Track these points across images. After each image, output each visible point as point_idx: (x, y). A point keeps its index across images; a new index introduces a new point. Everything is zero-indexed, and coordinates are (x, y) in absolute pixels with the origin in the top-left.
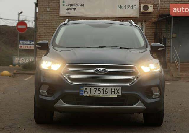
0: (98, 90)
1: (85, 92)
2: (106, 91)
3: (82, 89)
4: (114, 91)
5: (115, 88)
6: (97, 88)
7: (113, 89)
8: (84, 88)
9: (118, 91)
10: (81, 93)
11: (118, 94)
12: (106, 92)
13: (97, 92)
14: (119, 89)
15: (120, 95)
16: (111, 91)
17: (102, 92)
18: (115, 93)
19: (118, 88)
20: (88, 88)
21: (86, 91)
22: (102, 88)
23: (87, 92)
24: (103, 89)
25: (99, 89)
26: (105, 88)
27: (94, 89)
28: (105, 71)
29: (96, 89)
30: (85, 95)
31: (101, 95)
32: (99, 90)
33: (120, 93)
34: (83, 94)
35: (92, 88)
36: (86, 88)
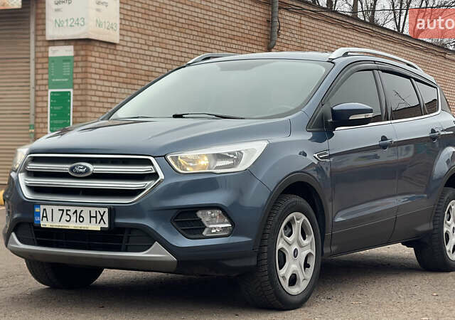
0: (67, 214)
1: (43, 217)
2: (80, 217)
3: (37, 210)
4: (96, 217)
5: (97, 209)
6: (65, 208)
7: (93, 210)
8: (42, 207)
9: (102, 216)
10: (37, 219)
11: (102, 225)
12: (81, 219)
13: (65, 217)
14: (104, 212)
15: (107, 226)
16: (91, 217)
17: (73, 218)
18: (98, 222)
19: (102, 210)
20: (49, 208)
21: (45, 215)
22: (73, 209)
23: (46, 217)
24: (76, 211)
25: (67, 210)
26: (79, 209)
27: (59, 210)
28: (88, 170)
29: (63, 210)
30: (45, 224)
31: (73, 225)
32: (68, 213)
33: (107, 222)
34: (39, 222)
35: (56, 208)
36: (45, 210)
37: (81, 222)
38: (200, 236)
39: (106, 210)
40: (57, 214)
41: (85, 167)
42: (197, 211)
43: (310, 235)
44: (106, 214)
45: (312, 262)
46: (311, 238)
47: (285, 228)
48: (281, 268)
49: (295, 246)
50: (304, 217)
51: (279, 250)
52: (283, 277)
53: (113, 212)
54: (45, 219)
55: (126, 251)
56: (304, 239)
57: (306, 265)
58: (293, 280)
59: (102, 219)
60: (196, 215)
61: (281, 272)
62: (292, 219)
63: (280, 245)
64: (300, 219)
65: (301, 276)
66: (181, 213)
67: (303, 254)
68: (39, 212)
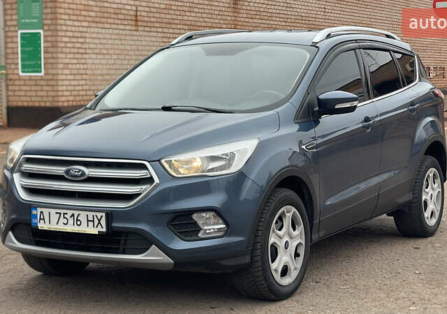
0: (64, 218)
1: (40, 219)
2: (77, 220)
3: (34, 212)
4: (93, 221)
5: (95, 214)
6: (62, 211)
7: (91, 214)
8: (39, 210)
9: (99, 220)
10: (34, 221)
11: (100, 229)
12: (79, 223)
13: (63, 220)
14: (102, 217)
15: (104, 230)
16: (88, 221)
17: (71, 221)
18: (95, 226)
19: (99, 215)
20: (46, 211)
21: (42, 217)
22: (70, 213)
23: (44, 219)
24: (73, 215)
25: (64, 214)
26: (76, 213)
27: (57, 213)
28: (83, 174)
29: (60, 214)
30: (42, 226)
31: (70, 228)
32: (65, 216)
33: (104, 226)
34: (37, 223)
35: (53, 211)
36: (42, 212)
37: (79, 225)
38: (196, 238)
39: (104, 214)
40: (55, 217)
41: (80, 170)
42: (192, 214)
43: (299, 225)
44: (104, 218)
45: (302, 252)
46: (300, 229)
47: (277, 222)
48: (273, 262)
49: (286, 239)
50: (294, 209)
51: (272, 245)
52: (276, 270)
53: (110, 216)
54: (42, 221)
55: (124, 253)
56: (294, 230)
57: (297, 255)
58: (285, 271)
59: (99, 223)
60: (192, 218)
61: (274, 266)
62: (283, 213)
63: (272, 240)
64: (290, 212)
65: (291, 267)
66: (177, 216)
67: (293, 245)
68: (37, 215)
